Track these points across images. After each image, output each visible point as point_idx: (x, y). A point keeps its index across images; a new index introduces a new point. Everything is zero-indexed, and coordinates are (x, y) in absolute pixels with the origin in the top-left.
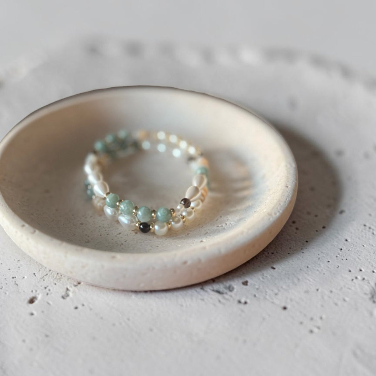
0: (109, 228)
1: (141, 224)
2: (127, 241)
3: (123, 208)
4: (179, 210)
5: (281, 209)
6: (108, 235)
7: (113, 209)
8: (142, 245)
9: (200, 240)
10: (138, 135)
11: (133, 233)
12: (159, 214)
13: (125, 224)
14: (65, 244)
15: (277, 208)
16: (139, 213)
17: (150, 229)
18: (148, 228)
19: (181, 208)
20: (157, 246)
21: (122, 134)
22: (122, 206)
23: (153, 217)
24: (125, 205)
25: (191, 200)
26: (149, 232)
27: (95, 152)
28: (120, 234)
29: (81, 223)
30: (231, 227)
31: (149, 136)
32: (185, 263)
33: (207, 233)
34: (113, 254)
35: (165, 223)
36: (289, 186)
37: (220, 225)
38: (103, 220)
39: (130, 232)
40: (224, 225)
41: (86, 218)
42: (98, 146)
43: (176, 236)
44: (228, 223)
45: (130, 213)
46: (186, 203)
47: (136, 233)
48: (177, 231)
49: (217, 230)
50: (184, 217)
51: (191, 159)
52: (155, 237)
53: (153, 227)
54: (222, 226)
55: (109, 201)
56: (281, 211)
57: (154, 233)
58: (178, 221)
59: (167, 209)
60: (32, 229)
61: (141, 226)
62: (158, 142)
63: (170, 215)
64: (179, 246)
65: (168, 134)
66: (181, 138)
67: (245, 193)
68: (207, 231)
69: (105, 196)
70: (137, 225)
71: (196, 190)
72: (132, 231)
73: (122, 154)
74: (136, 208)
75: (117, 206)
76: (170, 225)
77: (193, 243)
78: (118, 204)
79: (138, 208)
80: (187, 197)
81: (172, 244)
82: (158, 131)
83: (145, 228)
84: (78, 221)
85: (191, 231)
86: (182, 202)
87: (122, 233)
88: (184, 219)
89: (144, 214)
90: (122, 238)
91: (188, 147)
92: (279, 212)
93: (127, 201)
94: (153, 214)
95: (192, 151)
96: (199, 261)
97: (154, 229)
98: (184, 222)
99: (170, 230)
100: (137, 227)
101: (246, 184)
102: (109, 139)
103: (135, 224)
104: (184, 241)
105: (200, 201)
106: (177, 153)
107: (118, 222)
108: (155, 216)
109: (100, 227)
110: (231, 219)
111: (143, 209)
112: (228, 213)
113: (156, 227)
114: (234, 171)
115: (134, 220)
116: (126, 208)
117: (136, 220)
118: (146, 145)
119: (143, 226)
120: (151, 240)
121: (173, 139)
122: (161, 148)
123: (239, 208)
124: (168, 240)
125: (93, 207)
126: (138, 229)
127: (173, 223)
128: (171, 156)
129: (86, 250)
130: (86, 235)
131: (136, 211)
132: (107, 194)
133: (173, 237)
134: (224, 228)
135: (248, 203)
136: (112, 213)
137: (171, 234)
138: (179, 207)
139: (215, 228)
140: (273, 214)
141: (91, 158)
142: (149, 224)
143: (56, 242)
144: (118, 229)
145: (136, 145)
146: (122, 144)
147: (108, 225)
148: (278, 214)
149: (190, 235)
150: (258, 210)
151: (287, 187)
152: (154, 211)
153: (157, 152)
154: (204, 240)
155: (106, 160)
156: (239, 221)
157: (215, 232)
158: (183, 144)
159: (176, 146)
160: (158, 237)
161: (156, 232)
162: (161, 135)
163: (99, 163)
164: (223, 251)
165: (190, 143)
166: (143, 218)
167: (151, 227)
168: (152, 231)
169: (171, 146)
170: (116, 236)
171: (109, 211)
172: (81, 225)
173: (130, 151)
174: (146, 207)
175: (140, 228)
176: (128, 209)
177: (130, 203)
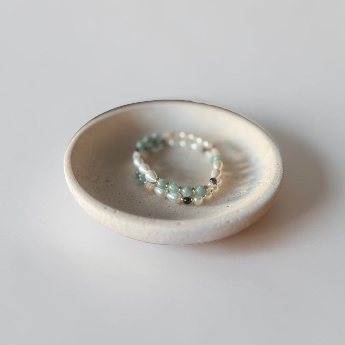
0: (161, 203)
1: (184, 199)
2: (176, 211)
3: (171, 188)
4: (210, 186)
5: (279, 180)
6: (161, 208)
7: (163, 190)
8: (187, 213)
9: (227, 205)
10: (166, 135)
11: (179, 205)
12: (197, 190)
13: (172, 199)
14: (141, 218)
15: (276, 179)
16: (183, 191)
17: (191, 201)
18: (190, 201)
19: (211, 184)
20: (199, 213)
21: (154, 135)
22: (170, 187)
23: (193, 193)
24: (173, 186)
25: (216, 178)
26: (190, 204)
27: (138, 150)
28: (169, 206)
29: (139, 202)
30: (245, 195)
31: (173, 135)
32: (228, 222)
33: (229, 200)
34: (178, 222)
35: (201, 197)
36: (279, 164)
37: (236, 194)
38: (155, 198)
39: (176, 204)
40: (239, 194)
41: (142, 198)
42: (139, 145)
43: (209, 204)
44: (241, 192)
45: (176, 191)
46: (214, 180)
47: (181, 205)
48: (209, 201)
49: (235, 197)
50: (212, 191)
51: (205, 150)
52: (195, 207)
53: (193, 199)
54: (238, 195)
55: (160, 184)
56: (279, 181)
57: (194, 204)
58: (209, 194)
59: (202, 186)
60: (112, 210)
61: (185, 200)
62: (180, 139)
63: (205, 190)
64: (214, 211)
65: (187, 134)
66: (196, 136)
67: (246, 171)
68: (229, 199)
69: (156, 181)
70: (182, 199)
71: (218, 171)
72: (177, 204)
73: (155, 150)
74: (180, 188)
75: (166, 187)
76: (204, 197)
77: (223, 208)
78: (167, 186)
79: (182, 187)
80: (213, 177)
81: (208, 210)
82: (179, 132)
83: (188, 201)
84: (137, 200)
85: (218, 200)
86: (211, 181)
87: (171, 206)
88: (212, 192)
89: (187, 191)
90: (172, 209)
91: (203, 142)
92: (278, 181)
93: (173, 183)
94: (193, 191)
95: (206, 144)
96: (237, 220)
97: (194, 201)
98: (213, 194)
99: (204, 200)
100: (182, 201)
101: (245, 164)
102: (145, 139)
103: (180, 198)
104: (215, 207)
105: (220, 179)
106: (194, 147)
107: (166, 198)
108: (195, 192)
109: (154, 203)
110: (243, 189)
111: (186, 188)
112: (239, 185)
113: (195, 200)
114: (235, 156)
115: (179, 196)
116: (174, 188)
117: (180, 196)
118: (171, 142)
119: (186, 200)
120: (192, 209)
121: (191, 137)
122: (183, 144)
123: (245, 181)
124: (204, 208)
125: (145, 189)
126: (183, 202)
127: (205, 195)
128: (190, 149)
129: (158, 221)
130: (146, 210)
131: (181, 189)
132: (158, 179)
133: (207, 205)
134: (240, 196)
135: (251, 177)
136: (161, 192)
137: (206, 203)
138: (209, 184)
139: (233, 196)
140: (275, 183)
141: (136, 154)
142: (190, 198)
143: (134, 217)
144: (167, 203)
145: (164, 143)
146: (155, 142)
147: (159, 201)
148: (278, 183)
149: (217, 202)
150: (261, 181)
151: (278, 164)
152: (193, 189)
153: (180, 147)
154: (229, 205)
155: (145, 155)
156: (249, 189)
157: (235, 199)
158: (199, 140)
159: (193, 142)
160: (197, 206)
161: (195, 203)
162: (182, 135)
163: (142, 157)
164: (251, 211)
165: (204, 139)
166: (187, 194)
167: (192, 200)
168: (192, 203)
169: (189, 142)
170: (167, 209)
171: (159, 191)
172: (140, 203)
173: (161, 147)
174: (188, 186)
175: (184, 201)
176: (175, 189)
177: (176, 185)
